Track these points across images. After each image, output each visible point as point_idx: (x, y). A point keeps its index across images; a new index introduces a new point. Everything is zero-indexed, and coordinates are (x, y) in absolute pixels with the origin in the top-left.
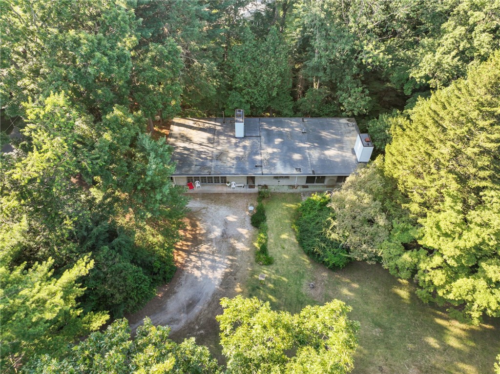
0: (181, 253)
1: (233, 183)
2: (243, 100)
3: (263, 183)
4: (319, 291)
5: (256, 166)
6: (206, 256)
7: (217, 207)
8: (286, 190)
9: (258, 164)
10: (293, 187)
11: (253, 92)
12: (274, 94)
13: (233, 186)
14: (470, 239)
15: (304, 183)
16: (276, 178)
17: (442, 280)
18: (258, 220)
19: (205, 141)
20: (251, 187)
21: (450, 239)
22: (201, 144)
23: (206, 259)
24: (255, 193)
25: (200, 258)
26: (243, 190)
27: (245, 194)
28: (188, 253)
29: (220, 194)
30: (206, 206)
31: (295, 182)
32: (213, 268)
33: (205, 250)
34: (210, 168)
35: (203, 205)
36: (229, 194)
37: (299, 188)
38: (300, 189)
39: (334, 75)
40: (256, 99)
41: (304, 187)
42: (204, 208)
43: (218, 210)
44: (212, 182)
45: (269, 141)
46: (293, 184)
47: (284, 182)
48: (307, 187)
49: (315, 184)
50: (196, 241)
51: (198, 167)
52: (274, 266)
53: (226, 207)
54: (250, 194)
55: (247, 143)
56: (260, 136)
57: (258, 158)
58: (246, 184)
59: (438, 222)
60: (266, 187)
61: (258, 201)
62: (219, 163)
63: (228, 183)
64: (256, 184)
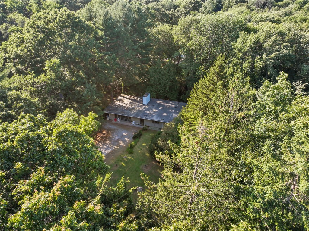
0: (97, 141)
2: (152, 90)
4: (148, 169)
5: (145, 115)
6: (106, 145)
7: (122, 130)
12: (167, 89)
13: (134, 123)
16: (153, 122)
18: (136, 137)
19: (128, 103)
20: (141, 125)
22: (126, 104)
23: (105, 146)
24: (142, 128)
25: (103, 145)
26: (137, 126)
27: (137, 128)
28: (99, 142)
29: (127, 126)
32: (106, 149)
33: (107, 143)
35: (117, 128)
36: (130, 126)
40: (160, 91)
45: (157, 108)
47: (157, 125)
50: (105, 138)
51: (120, 111)
52: (133, 155)
53: (126, 130)
54: (140, 128)
55: (146, 107)
56: (154, 106)
57: (148, 112)
58: (140, 124)
60: (148, 126)
61: (141, 131)
62: (129, 112)
64: (144, 125)
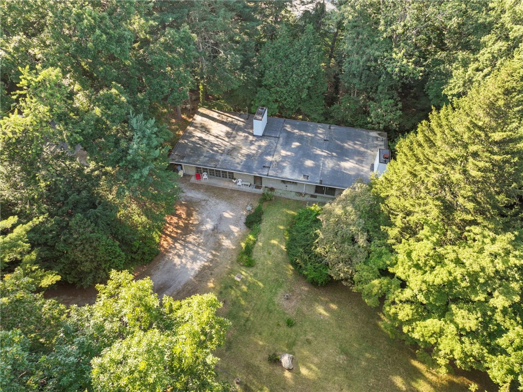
0: (168, 238)
1: (240, 180)
2: (270, 98)
3: (270, 186)
4: (293, 304)
5: (264, 167)
6: (191, 247)
7: (218, 201)
8: (293, 196)
9: (267, 165)
10: (300, 194)
11: (282, 92)
12: (304, 96)
13: (240, 183)
14: (439, 276)
15: (313, 192)
16: (283, 182)
17: (408, 315)
18: (253, 221)
19: (223, 134)
20: (257, 187)
21: (420, 272)
22: (217, 137)
23: (190, 249)
24: (259, 194)
25: (184, 247)
26: (248, 189)
27: (249, 194)
28: (175, 240)
29: (225, 189)
30: (207, 198)
31: (303, 190)
32: (194, 259)
33: (192, 240)
34: (218, 161)
35: (205, 197)
36: (233, 191)
37: (306, 196)
38: (307, 198)
39: (369, 83)
40: (285, 99)
41: (312, 196)
42: (205, 200)
43: (218, 204)
44: (220, 176)
45: (286, 145)
46: (300, 191)
47: (291, 188)
48: (315, 197)
49: (325, 195)
50: (186, 230)
51: (207, 159)
52: (254, 270)
53: (226, 203)
54: (254, 194)
55: (263, 143)
56: (279, 138)
57: (269, 158)
58: (253, 183)
59: (411, 251)
60: (272, 189)
61: (260, 203)
62: (229, 158)
63: (235, 179)
64: (263, 185)
